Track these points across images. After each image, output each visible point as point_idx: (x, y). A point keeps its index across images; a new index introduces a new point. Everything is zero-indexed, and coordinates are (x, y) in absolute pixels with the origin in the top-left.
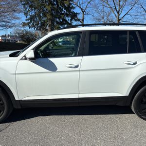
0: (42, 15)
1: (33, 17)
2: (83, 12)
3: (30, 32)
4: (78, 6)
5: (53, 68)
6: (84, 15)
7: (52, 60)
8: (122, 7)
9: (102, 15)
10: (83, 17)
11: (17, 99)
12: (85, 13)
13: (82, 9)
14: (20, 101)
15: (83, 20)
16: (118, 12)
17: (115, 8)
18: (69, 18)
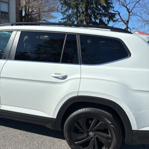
1: (70, 16)
2: (129, 13)
4: (124, 6)
12: (131, 14)
13: (128, 10)
15: (128, 22)
18: (107, 18)
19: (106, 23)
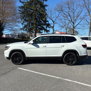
0: (30, 24)
2: (54, 22)
3: (24, 33)
4: (50, 19)
5: (38, 47)
6: (54, 24)
7: (38, 44)
8: (76, 20)
9: (64, 24)
10: (54, 25)
11: (26, 56)
13: (53, 21)
14: (27, 57)
15: (53, 27)
16: (73, 23)
17: (72, 21)
18: (46, 26)
19: (45, 28)
